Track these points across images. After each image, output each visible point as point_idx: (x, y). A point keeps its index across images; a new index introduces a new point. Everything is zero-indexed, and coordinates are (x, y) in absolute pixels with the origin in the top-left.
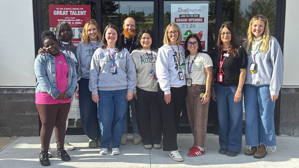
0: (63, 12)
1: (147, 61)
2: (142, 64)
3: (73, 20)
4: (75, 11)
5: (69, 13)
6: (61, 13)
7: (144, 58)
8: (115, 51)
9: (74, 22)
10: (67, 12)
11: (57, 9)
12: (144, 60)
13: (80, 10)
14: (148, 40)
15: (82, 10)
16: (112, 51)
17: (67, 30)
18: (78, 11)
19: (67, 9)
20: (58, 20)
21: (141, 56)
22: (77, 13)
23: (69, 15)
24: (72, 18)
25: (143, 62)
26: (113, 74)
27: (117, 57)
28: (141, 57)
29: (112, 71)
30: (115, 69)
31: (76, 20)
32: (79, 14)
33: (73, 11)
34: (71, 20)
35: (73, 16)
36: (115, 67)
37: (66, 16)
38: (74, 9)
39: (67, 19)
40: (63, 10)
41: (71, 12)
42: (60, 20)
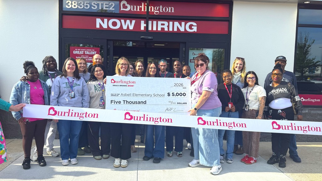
0: (80, 52)
1: (99, 90)
2: (95, 92)
3: (87, 58)
4: (88, 51)
5: (84, 53)
6: (78, 52)
7: (97, 87)
8: (73, 79)
9: (88, 59)
10: (83, 52)
11: (76, 49)
12: (97, 89)
13: (93, 51)
14: (101, 72)
15: (94, 51)
16: (71, 80)
17: (52, 61)
18: (91, 52)
19: (83, 50)
20: (76, 57)
21: (94, 85)
22: (90, 53)
23: (84, 54)
24: (86, 56)
25: (96, 91)
26: (72, 98)
27: (75, 84)
28: (95, 87)
29: (71, 96)
30: (73, 94)
31: (89, 58)
32: (91, 54)
33: (87, 52)
34: (86, 58)
35: (87, 55)
36: (73, 92)
37: (82, 55)
38: (88, 50)
39: (83, 57)
40: (80, 51)
41: (86, 52)
42: (78, 57)
